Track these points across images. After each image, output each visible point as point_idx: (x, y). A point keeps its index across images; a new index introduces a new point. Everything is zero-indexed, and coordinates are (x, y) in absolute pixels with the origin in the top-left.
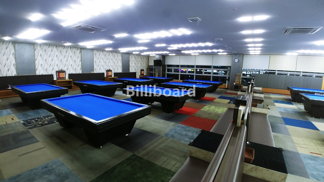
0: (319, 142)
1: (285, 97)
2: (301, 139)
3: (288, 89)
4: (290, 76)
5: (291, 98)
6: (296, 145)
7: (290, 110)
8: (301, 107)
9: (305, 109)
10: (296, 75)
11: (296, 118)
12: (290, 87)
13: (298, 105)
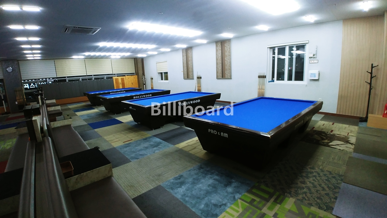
0: (127, 132)
1: (84, 104)
2: (112, 136)
3: (85, 94)
4: (83, 81)
5: (90, 103)
6: (110, 142)
7: (93, 115)
8: (103, 109)
9: (106, 109)
10: (88, 79)
11: (101, 120)
12: (86, 93)
13: (99, 108)
